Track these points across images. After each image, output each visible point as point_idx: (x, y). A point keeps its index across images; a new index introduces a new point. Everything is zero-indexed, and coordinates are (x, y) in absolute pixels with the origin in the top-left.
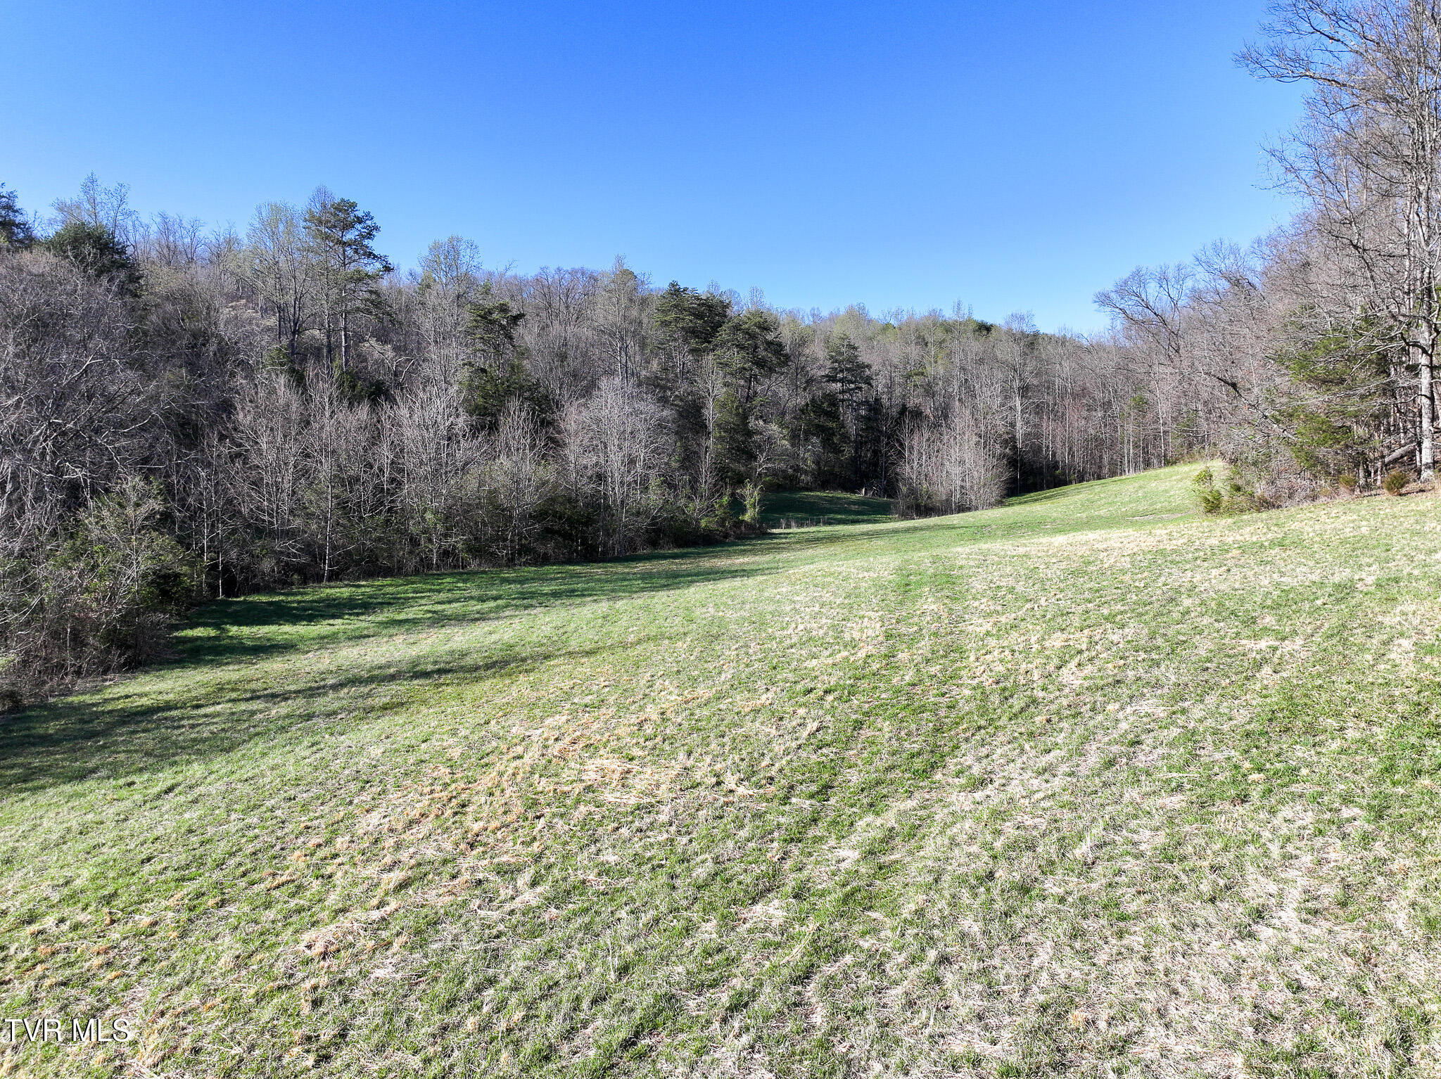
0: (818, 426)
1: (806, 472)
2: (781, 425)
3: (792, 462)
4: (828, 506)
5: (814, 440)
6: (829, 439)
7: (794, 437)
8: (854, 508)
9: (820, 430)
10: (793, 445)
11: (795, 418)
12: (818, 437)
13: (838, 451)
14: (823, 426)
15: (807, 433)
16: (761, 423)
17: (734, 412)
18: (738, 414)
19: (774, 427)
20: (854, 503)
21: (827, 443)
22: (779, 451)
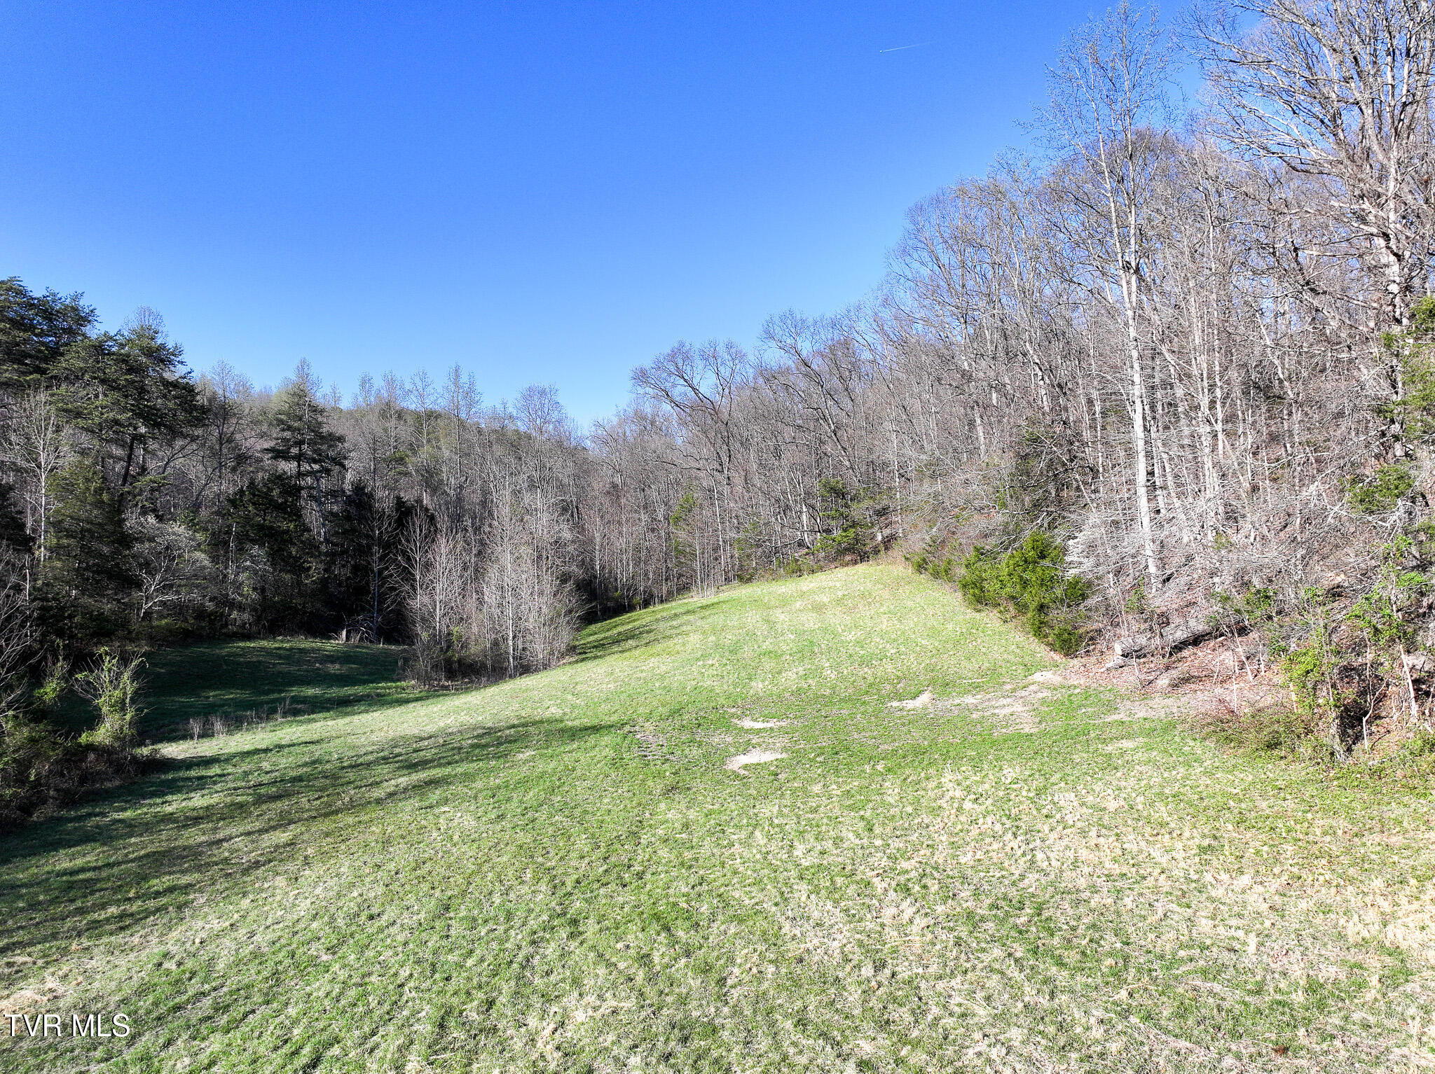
0: (261, 527)
1: (241, 608)
2: (192, 525)
3: (213, 590)
4: (284, 668)
5: (255, 550)
6: (280, 550)
7: (218, 545)
8: (334, 668)
9: (268, 535)
10: (214, 559)
11: (218, 513)
12: (262, 545)
13: (298, 569)
14: (272, 528)
15: (242, 539)
16: (151, 519)
17: (90, 499)
18: (99, 504)
19: (178, 530)
20: (332, 658)
21: (278, 556)
22: (188, 570)
